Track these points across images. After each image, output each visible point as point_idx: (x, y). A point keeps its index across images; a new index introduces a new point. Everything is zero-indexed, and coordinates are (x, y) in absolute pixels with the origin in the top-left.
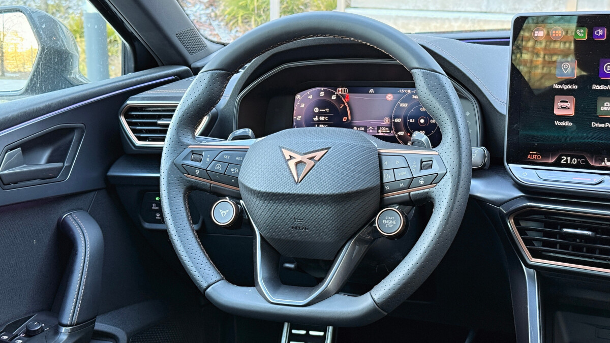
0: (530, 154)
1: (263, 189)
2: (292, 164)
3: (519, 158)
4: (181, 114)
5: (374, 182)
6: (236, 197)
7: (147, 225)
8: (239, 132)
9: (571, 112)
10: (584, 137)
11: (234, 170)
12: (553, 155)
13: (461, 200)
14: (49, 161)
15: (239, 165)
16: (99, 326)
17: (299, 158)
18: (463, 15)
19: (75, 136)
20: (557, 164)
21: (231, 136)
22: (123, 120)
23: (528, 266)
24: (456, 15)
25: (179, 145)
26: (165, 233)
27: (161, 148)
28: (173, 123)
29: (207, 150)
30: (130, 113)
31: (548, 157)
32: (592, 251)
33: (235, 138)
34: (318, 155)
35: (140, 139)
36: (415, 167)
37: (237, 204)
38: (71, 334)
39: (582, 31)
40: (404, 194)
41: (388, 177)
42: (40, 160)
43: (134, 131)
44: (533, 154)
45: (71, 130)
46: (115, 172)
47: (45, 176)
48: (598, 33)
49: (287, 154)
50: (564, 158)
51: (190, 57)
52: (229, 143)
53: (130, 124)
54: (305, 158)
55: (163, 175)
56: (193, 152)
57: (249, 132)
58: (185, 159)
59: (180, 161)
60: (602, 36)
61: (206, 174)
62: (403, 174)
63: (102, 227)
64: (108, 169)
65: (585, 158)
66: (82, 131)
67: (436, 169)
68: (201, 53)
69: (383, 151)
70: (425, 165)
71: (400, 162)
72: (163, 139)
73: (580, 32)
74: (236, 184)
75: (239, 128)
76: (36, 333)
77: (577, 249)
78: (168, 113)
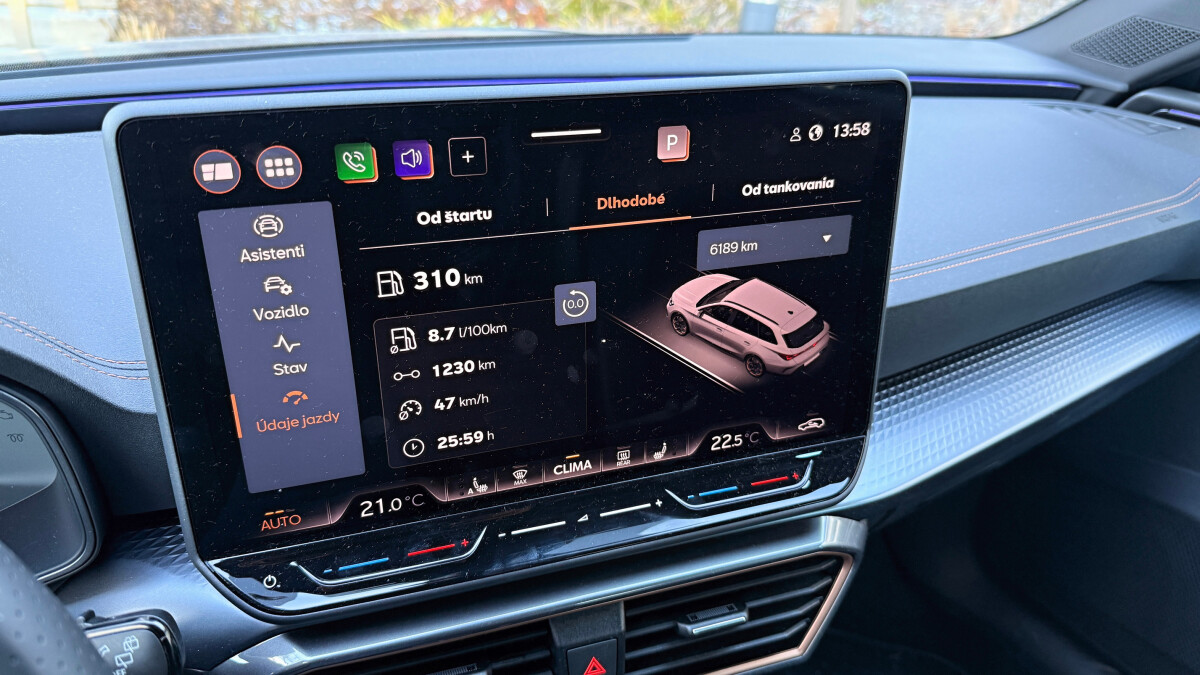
0: (268, 518)
12: (334, 506)
31: (323, 514)
39: (359, 155)
44: (274, 517)
48: (409, 158)
50: (367, 505)
60: (423, 169)
65: (422, 490)
73: (355, 160)
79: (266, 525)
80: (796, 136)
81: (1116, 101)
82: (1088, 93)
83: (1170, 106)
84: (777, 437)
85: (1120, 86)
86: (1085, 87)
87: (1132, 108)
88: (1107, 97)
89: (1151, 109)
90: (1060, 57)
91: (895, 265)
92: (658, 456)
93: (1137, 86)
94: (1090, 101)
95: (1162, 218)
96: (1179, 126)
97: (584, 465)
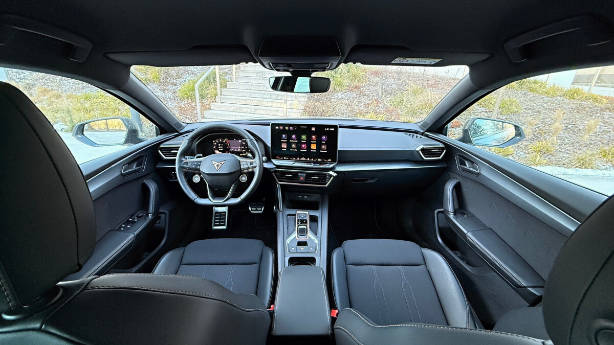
0: (277, 157)
1: (208, 173)
2: (215, 165)
3: (275, 158)
4: (182, 150)
5: (239, 169)
6: (200, 174)
7: (171, 180)
8: (198, 155)
9: (286, 147)
10: (288, 153)
11: (198, 167)
13: (262, 169)
14: (136, 166)
15: (200, 165)
16: (160, 211)
17: (217, 164)
18: (256, 99)
19: (144, 158)
20: (283, 159)
21: (196, 157)
22: (159, 151)
23: (278, 184)
24: (254, 99)
25: (181, 161)
26: (178, 182)
27: (175, 159)
28: (179, 152)
29: (189, 162)
30: (161, 149)
32: (292, 179)
33: (197, 157)
34: (223, 162)
35: (166, 156)
36: (249, 164)
37: (200, 176)
38: (152, 216)
40: (247, 171)
41: (242, 167)
42: (133, 166)
43: (164, 154)
45: (143, 156)
46: (158, 166)
47: (135, 171)
48: (290, 128)
49: (214, 163)
51: (178, 130)
52: (195, 159)
53: (162, 152)
54: (219, 164)
55: (177, 166)
56: (185, 163)
57: (201, 155)
58: (183, 165)
59: (181, 165)
60: (292, 129)
61: (189, 168)
62: (246, 166)
63: (157, 183)
64: (156, 165)
65: (289, 158)
66: (146, 156)
67: (254, 165)
68: (182, 128)
69: (240, 160)
70: (252, 163)
71: (245, 163)
72: (176, 156)
74: (199, 171)
75: (198, 154)
76: (140, 217)
77: (289, 179)
78: (177, 148)
84: (325, 161)
92: (312, 160)
97: (304, 159)
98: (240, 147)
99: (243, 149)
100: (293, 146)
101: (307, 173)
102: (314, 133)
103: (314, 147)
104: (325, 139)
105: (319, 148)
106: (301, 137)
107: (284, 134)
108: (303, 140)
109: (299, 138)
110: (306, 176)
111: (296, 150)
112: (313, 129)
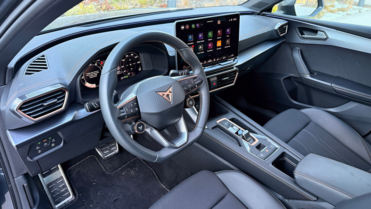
5: (184, 92)
11: (136, 109)
15: (137, 106)
25: (115, 109)
29: (124, 106)
36: (193, 82)
41: (185, 89)
48: (197, 25)
56: (120, 109)
58: (120, 113)
59: (118, 115)
61: (128, 116)
62: (190, 86)
67: (199, 80)
69: (179, 80)
70: (195, 80)
71: (187, 82)
73: (193, 26)
74: (140, 114)
79: (183, 68)
80: (230, 21)
81: (259, 14)
82: (255, 13)
83: (267, 14)
84: (229, 57)
85: (259, 12)
86: (254, 12)
87: (261, 15)
88: (257, 14)
89: (264, 15)
90: (250, 8)
91: (240, 36)
92: (218, 60)
93: (261, 12)
94: (255, 15)
95: (267, 30)
96: (268, 17)
97: (211, 61)
98: (119, 68)
99: (123, 69)
100: (200, 47)
101: (217, 76)
102: (219, 27)
103: (219, 44)
104: (229, 32)
105: (224, 44)
106: (207, 34)
107: (190, 34)
108: (210, 38)
109: (206, 37)
110: (218, 79)
111: (203, 52)
112: (219, 22)
